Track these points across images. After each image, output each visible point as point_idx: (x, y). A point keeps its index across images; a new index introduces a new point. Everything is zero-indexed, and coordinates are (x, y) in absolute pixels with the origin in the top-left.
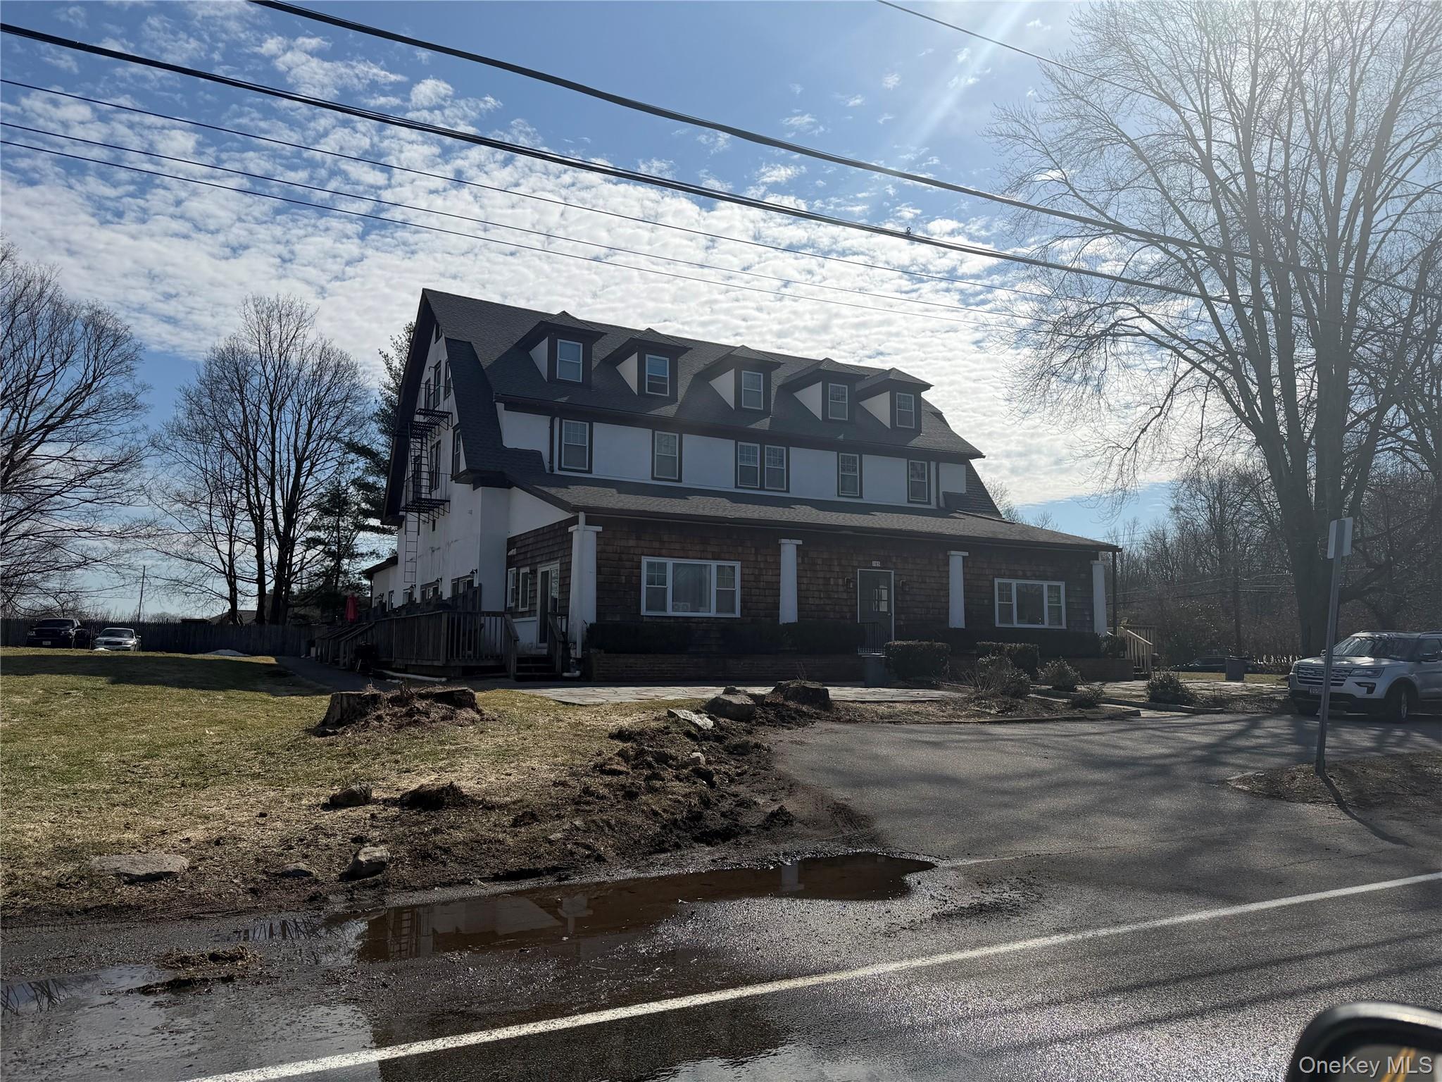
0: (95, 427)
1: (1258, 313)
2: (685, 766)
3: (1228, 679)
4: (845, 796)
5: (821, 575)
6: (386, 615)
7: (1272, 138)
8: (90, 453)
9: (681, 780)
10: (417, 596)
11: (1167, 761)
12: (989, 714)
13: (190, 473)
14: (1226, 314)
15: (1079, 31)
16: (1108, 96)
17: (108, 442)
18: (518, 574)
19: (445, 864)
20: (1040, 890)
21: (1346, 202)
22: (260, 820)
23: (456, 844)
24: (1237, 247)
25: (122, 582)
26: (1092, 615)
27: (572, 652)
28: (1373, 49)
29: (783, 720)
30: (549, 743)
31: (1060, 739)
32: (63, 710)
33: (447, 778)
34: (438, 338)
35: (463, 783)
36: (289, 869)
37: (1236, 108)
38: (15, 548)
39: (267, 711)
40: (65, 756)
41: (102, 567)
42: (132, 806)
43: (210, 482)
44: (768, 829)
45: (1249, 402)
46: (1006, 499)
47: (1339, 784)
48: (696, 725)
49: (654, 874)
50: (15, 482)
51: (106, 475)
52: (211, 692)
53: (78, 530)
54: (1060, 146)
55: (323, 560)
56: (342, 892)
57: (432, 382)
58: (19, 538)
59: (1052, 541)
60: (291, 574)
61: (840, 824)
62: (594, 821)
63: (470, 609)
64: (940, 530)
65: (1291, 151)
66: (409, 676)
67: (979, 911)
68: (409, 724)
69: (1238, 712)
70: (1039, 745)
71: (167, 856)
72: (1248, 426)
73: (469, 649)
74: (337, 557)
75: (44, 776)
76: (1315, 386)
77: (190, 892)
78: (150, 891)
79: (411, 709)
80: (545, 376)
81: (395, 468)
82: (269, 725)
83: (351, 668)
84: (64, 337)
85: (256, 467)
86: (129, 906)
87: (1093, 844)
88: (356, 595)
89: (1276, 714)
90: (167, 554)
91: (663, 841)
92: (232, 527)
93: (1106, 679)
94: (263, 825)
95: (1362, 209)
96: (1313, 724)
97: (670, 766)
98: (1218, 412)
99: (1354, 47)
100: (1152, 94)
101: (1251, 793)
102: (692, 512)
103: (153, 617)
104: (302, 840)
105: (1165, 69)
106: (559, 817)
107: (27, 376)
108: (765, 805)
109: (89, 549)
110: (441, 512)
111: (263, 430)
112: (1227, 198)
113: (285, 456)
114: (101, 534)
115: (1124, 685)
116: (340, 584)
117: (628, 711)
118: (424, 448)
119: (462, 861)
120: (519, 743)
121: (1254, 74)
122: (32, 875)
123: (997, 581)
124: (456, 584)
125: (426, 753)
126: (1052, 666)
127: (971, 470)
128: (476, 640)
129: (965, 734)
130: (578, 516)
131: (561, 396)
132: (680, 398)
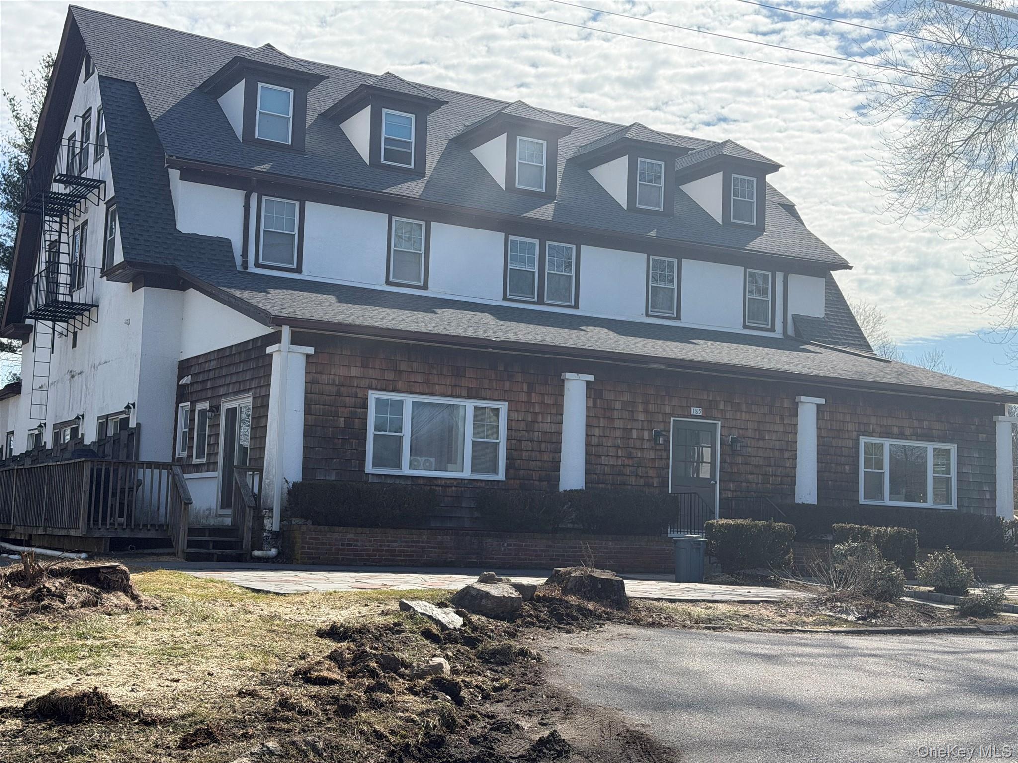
2: (422, 675)
4: (642, 721)
5: (619, 424)
9: (415, 694)
10: (48, 439)
12: (846, 621)
18: (193, 411)
26: (993, 492)
27: (267, 522)
29: (560, 620)
30: (234, 641)
31: (940, 657)
33: (86, 685)
34: (88, 75)
35: (112, 690)
44: (534, 761)
46: (882, 329)
48: (438, 622)
57: (78, 137)
59: (941, 386)
61: (634, 757)
62: (294, 743)
63: (123, 457)
64: (787, 367)
68: (36, 610)
70: (912, 663)
73: (121, 516)
79: (40, 590)
80: (239, 130)
81: (21, 257)
93: (1010, 580)
97: (402, 676)
102: (442, 331)
106: (246, 736)
108: (531, 730)
110: (86, 321)
117: (344, 603)
118: (64, 230)
120: (191, 639)
123: (863, 440)
124: (103, 423)
125: (59, 648)
126: (935, 560)
127: (832, 287)
128: (130, 502)
129: (811, 646)
130: (280, 332)
131: (261, 163)
132: (429, 171)
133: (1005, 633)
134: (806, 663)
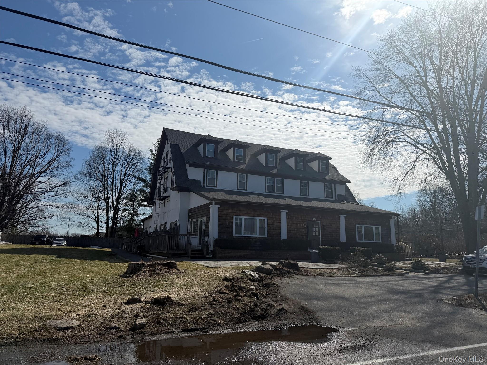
0: (56, 172)
1: (445, 134)
2: (248, 291)
3: (440, 261)
4: (305, 303)
5: (295, 222)
6: (148, 235)
7: (448, 76)
8: (55, 180)
9: (247, 297)
10: (158, 228)
11: (420, 292)
12: (356, 273)
13: (86, 187)
14: (434, 135)
15: (379, 42)
16: (390, 63)
17: (60, 177)
18: (192, 221)
19: (165, 326)
20: (376, 340)
21: (475, 97)
22: (103, 308)
23: (169, 318)
24: (437, 112)
25: (62, 223)
26: (390, 238)
27: (210, 248)
28: (482, 46)
29: (282, 274)
30: (202, 282)
31: (381, 283)
32: (41, 267)
33: (167, 294)
34: (168, 143)
35: (172, 296)
36: (112, 326)
37: (435, 66)
38: (28, 211)
39: (108, 268)
40: (40, 283)
41: (56, 218)
42: (61, 302)
43: (92, 190)
44: (278, 315)
45: (444, 164)
46: (359, 197)
47: (484, 302)
48: (252, 276)
49: (238, 331)
50: (30, 190)
51: (59, 188)
52: (89, 261)
53: (49, 206)
54: (375, 79)
55: (128, 216)
56: (130, 335)
57: (165, 158)
58: (30, 208)
59: (376, 212)
60: (117, 221)
61: (304, 314)
62: (217, 311)
63: (176, 233)
64: (336, 208)
65: (454, 80)
66: (155, 256)
67: (354, 348)
68: (154, 274)
69: (444, 274)
70: (373, 285)
71: (71, 321)
72: (443, 172)
73: (175, 247)
74: (133, 215)
75: (33, 291)
76: (467, 158)
77: (78, 334)
78: (65, 333)
79: (155, 269)
80: (202, 155)
81: (153, 186)
82: (108, 273)
83: (136, 253)
84: (48, 143)
85: (107, 185)
86: (58, 339)
87: (395, 323)
88: (139, 228)
89: (459, 274)
90: (77, 214)
91: (241, 319)
92: (99, 205)
93: (396, 260)
94: (104, 310)
95: (480, 99)
96: (473, 279)
97: (243, 291)
98: (432, 168)
99: (475, 45)
100: (406, 62)
101: (451, 304)
102: (251, 201)
103: (72, 234)
104: (117, 316)
105: (410, 54)
106: (205, 309)
107: (36, 156)
108: (277, 306)
109: (53, 212)
110: (167, 200)
111: (110, 173)
112: (433, 96)
113: (117, 181)
114: (56, 207)
115: (403, 263)
116: (133, 224)
117: (228, 270)
118: (162, 179)
119: (171, 325)
120: (191, 282)
121: (441, 55)
122: (27, 326)
123: (357, 225)
124: (171, 225)
125: (160, 284)
126: (377, 256)
127: (347, 187)
128: (177, 244)
129: (347, 281)
130: (212, 202)
131: (207, 162)
132: (247, 162)
133: (396, 275)
134: (346, 286)
